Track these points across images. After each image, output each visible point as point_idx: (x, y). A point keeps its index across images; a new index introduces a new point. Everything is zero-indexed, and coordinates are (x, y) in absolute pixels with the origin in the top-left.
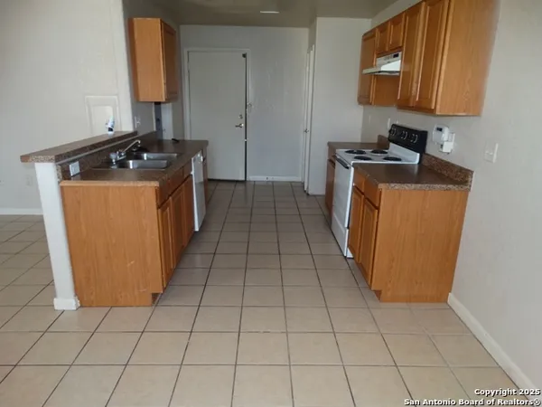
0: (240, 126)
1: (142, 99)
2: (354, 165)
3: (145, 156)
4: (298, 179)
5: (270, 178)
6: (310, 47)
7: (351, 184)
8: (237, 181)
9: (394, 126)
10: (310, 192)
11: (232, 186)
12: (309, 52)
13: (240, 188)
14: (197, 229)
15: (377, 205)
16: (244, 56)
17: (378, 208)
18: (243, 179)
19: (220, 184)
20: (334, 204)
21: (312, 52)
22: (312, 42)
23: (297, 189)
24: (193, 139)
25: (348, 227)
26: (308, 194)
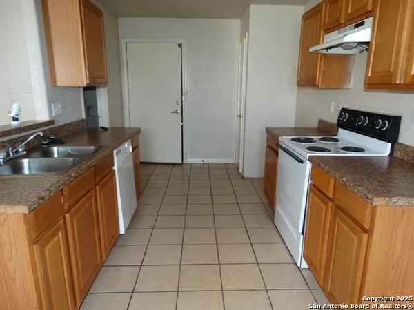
0: (176, 112)
1: (59, 84)
2: (311, 159)
3: (55, 149)
4: (233, 160)
5: (206, 161)
6: (243, 35)
7: (307, 181)
8: (174, 164)
9: (343, 110)
10: (245, 175)
11: (168, 169)
12: (241, 41)
13: (177, 170)
14: (122, 231)
15: (367, 227)
16: (180, 45)
17: (369, 232)
18: (180, 162)
19: (158, 167)
20: (277, 196)
21: (245, 40)
22: (245, 29)
23: (232, 172)
24: (132, 126)
25: (303, 233)
26: (243, 178)
